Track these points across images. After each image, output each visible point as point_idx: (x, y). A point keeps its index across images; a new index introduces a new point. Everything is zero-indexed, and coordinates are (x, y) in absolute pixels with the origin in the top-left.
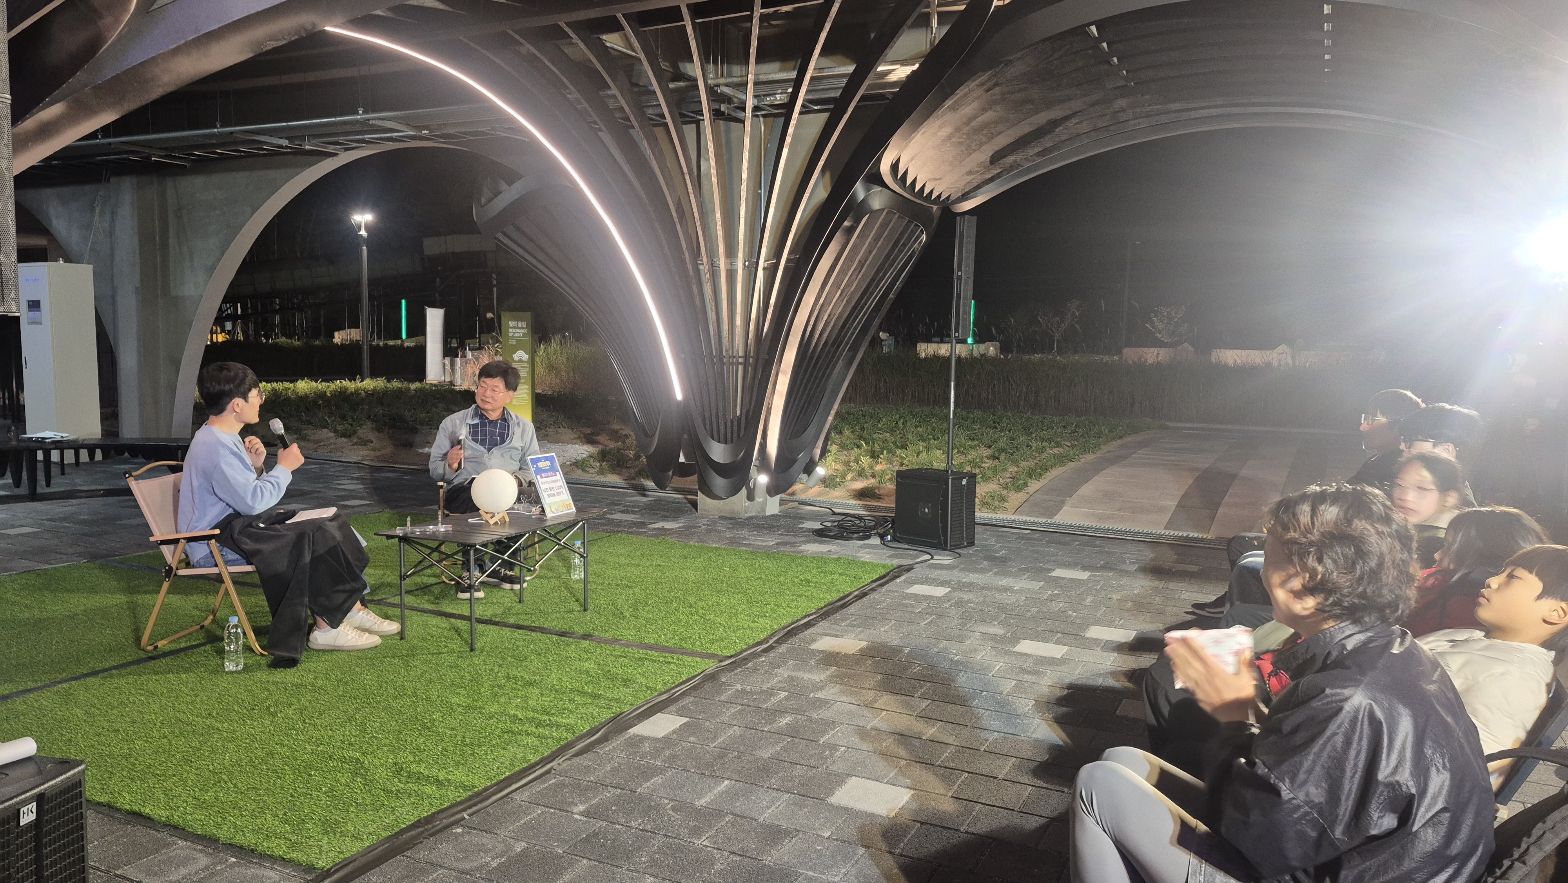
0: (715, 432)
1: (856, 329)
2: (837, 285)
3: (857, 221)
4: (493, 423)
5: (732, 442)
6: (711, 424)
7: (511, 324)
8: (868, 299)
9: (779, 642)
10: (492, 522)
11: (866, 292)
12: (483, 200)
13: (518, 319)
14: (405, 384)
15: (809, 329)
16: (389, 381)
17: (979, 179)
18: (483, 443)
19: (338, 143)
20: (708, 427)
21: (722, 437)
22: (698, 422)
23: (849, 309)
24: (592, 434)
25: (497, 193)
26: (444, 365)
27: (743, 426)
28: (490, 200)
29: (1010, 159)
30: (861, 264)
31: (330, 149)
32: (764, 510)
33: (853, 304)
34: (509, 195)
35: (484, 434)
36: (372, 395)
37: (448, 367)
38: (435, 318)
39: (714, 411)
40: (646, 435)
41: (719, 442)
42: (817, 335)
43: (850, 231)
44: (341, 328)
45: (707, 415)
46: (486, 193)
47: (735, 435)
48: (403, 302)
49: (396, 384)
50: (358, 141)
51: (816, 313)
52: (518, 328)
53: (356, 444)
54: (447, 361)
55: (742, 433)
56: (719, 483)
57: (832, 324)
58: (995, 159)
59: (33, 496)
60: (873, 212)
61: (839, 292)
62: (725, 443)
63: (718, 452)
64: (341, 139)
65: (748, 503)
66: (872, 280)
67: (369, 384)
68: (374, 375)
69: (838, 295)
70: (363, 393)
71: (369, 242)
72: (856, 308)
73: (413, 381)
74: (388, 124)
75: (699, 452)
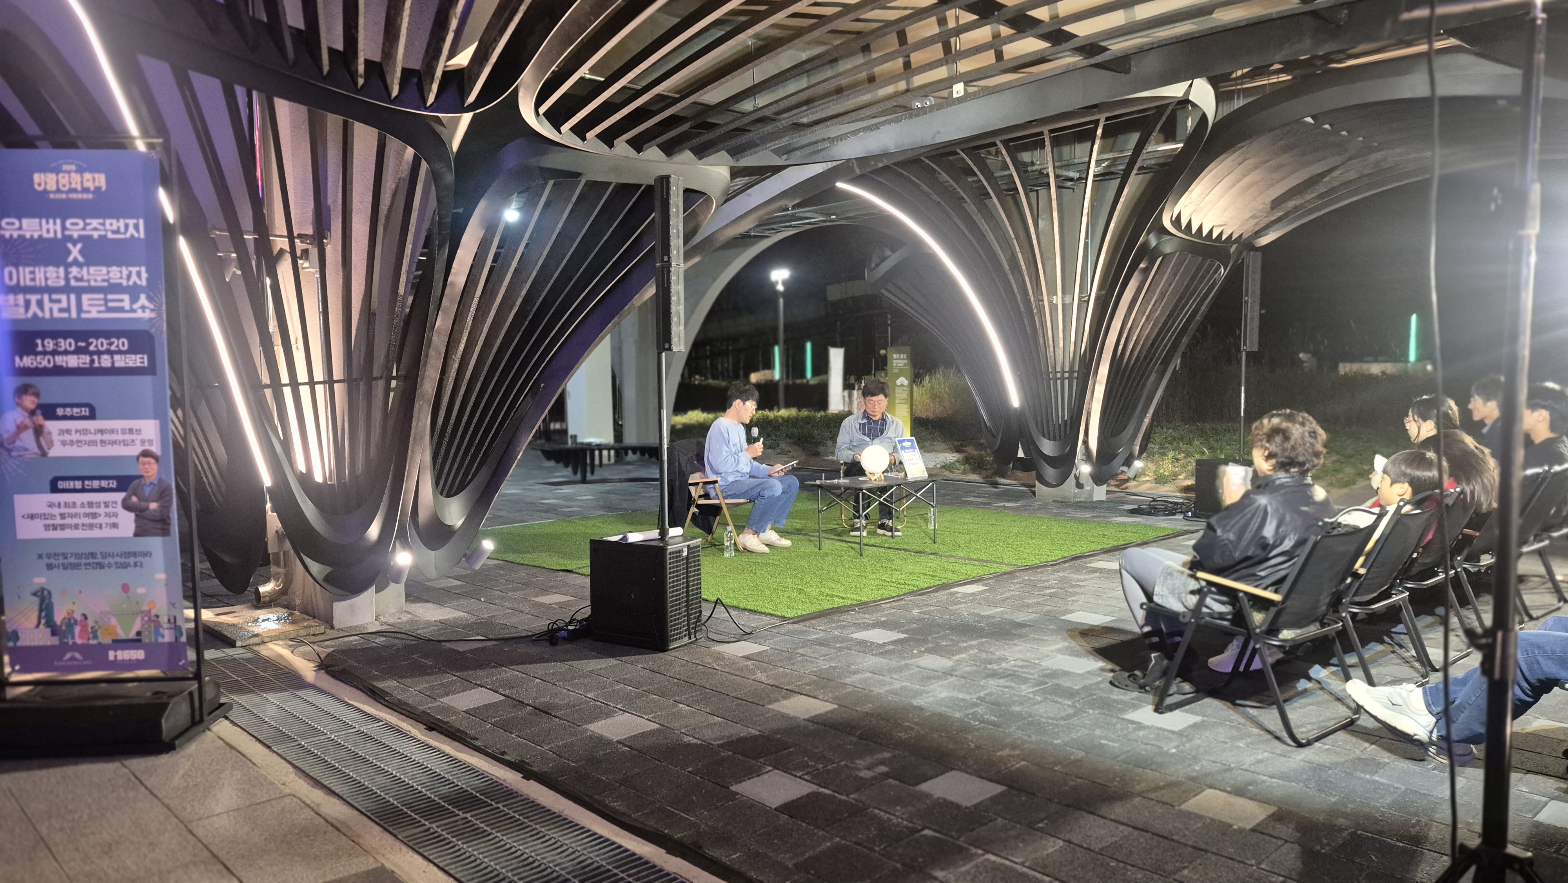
0: (1046, 432)
1: (1165, 346)
2: (1141, 312)
3: (1152, 263)
4: (876, 422)
5: (1060, 439)
6: (1042, 425)
7: (895, 356)
8: (1174, 322)
9: (1064, 562)
10: (873, 479)
11: (1172, 316)
12: (873, 265)
13: (900, 352)
14: (812, 413)
15: (1120, 347)
16: (799, 411)
17: (1266, 221)
18: (869, 436)
19: (773, 229)
20: (1040, 428)
21: (1051, 436)
22: (1032, 425)
23: (1157, 330)
24: (962, 445)
25: (883, 259)
26: (844, 397)
27: (1068, 427)
28: (877, 265)
29: (1291, 204)
30: (1162, 295)
31: (767, 233)
32: (1092, 497)
33: (1160, 325)
34: (893, 259)
35: (870, 429)
36: (788, 421)
37: (847, 399)
38: (836, 357)
39: (1044, 415)
40: (994, 436)
41: (1049, 439)
42: (1128, 353)
43: (1146, 271)
44: (756, 370)
45: (1039, 419)
46: (875, 259)
47: (1062, 434)
48: (809, 346)
49: (805, 413)
50: (787, 227)
51: (1125, 335)
52: (900, 359)
53: (779, 454)
54: (846, 393)
55: (1068, 432)
56: (1050, 472)
57: (1141, 343)
58: (1276, 203)
59: (584, 481)
60: (1165, 256)
61: (1145, 318)
62: (1055, 440)
63: (1048, 447)
64: (774, 226)
65: (1077, 490)
66: (1176, 306)
67: (784, 413)
68: (787, 406)
69: (1143, 320)
70: (780, 420)
71: (785, 294)
72: (1163, 331)
73: (819, 411)
74: (808, 215)
75: (1032, 448)
